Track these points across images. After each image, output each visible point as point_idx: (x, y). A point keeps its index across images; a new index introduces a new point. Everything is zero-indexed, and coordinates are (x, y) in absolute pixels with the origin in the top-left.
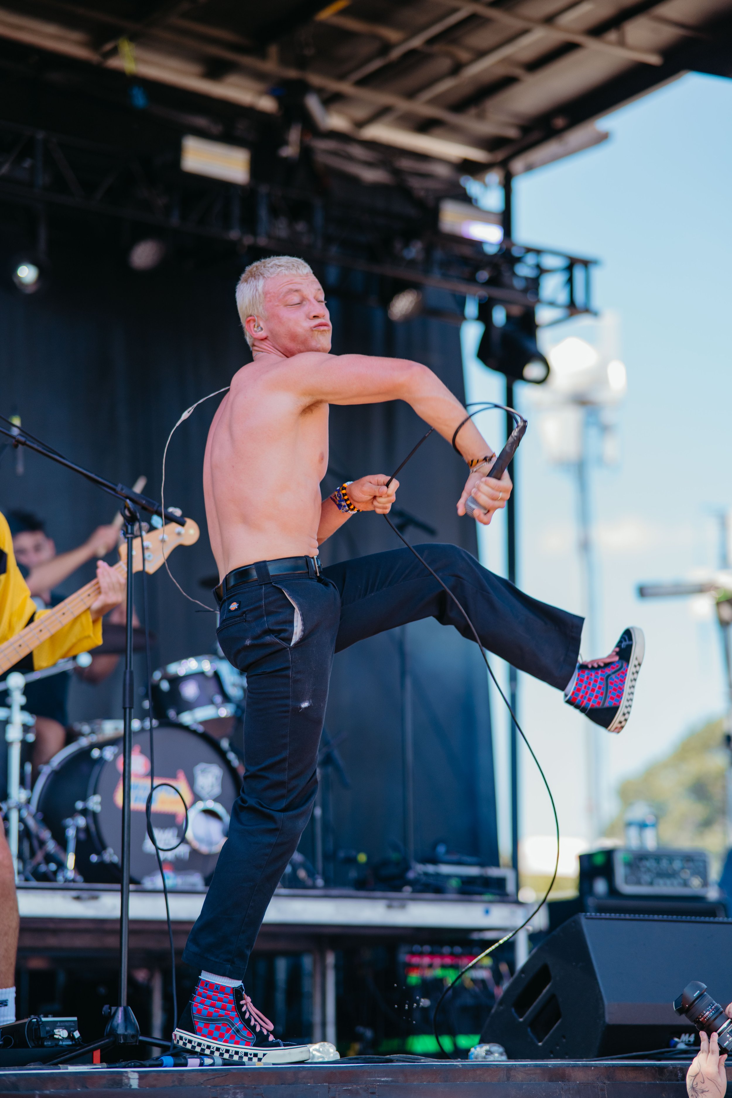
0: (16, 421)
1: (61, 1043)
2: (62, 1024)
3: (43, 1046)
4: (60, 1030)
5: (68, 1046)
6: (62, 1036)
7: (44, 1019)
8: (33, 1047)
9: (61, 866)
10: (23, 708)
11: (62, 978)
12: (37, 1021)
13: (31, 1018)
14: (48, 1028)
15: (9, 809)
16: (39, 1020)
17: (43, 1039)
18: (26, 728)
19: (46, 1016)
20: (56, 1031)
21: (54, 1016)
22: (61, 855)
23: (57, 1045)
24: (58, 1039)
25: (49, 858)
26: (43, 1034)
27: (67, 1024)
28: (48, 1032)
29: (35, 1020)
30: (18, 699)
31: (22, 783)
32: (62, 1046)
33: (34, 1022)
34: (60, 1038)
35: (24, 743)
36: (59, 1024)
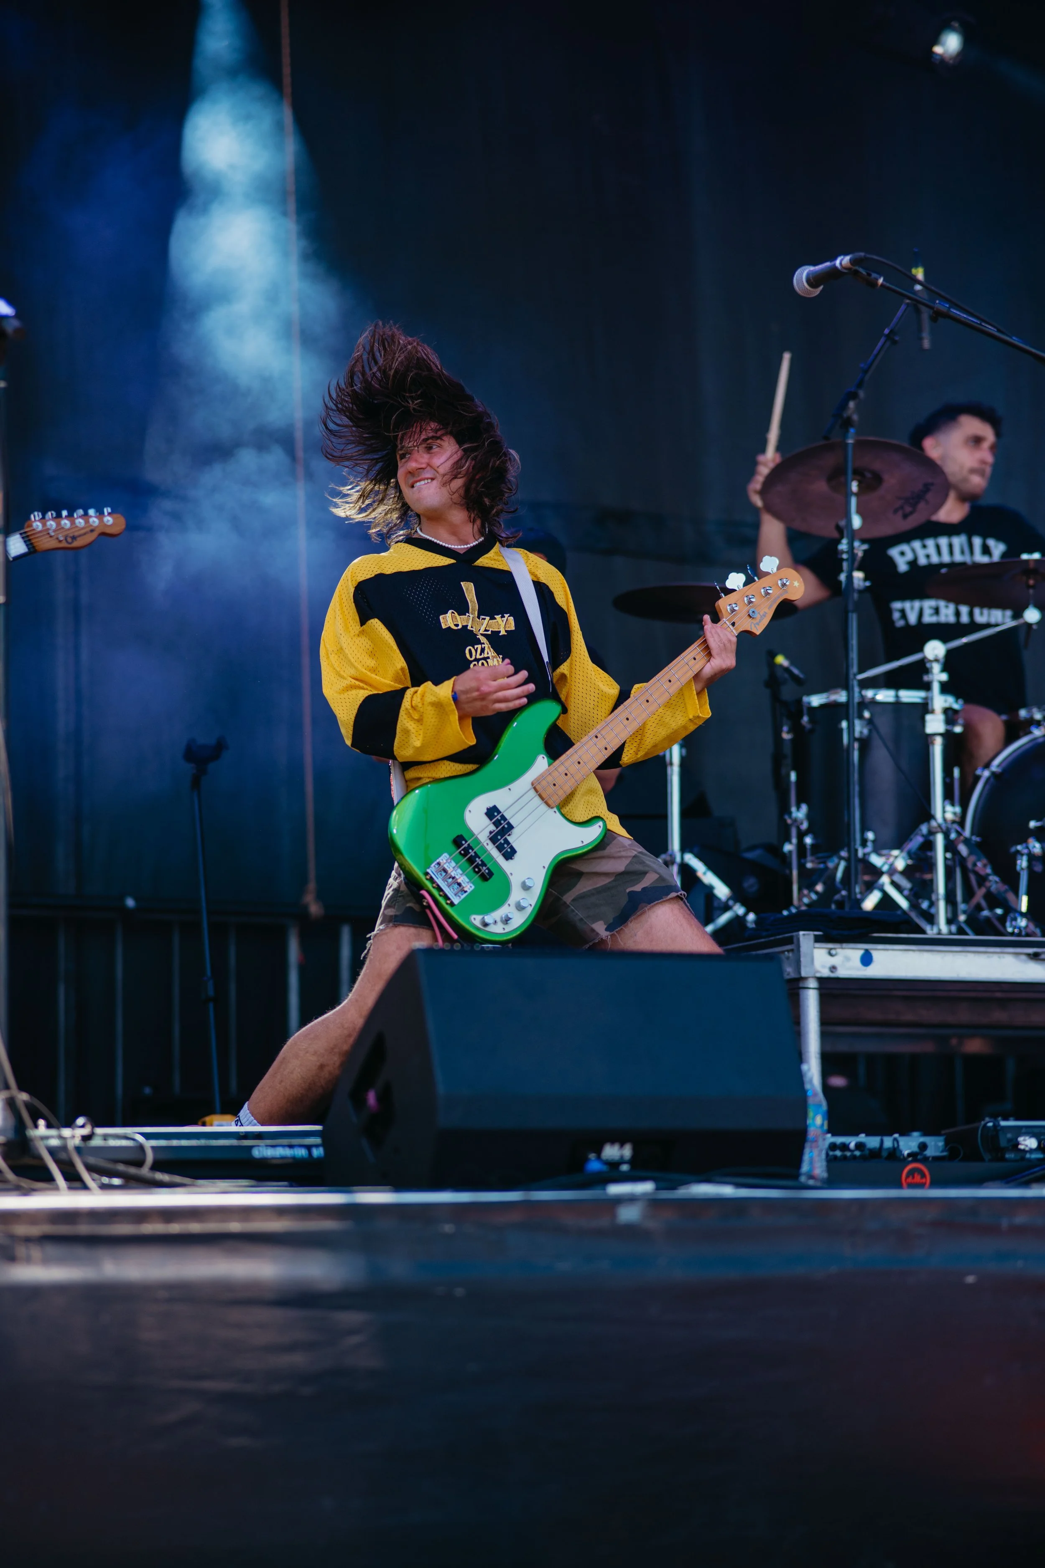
0: (919, 273)
1: (1028, 1156)
2: (1030, 1130)
3: (1003, 1159)
4: (1027, 1138)
5: (1039, 1160)
6: (1029, 1146)
7: (1003, 1123)
8: (991, 1161)
9: (1011, 911)
10: (945, 688)
11: (1011, 1066)
12: (994, 1126)
13: (985, 1122)
14: (1009, 1136)
15: (932, 833)
16: (997, 1123)
17: (1004, 1150)
18: (950, 715)
19: (1006, 1119)
20: (1021, 1139)
21: (1017, 1119)
22: (1011, 896)
23: (1023, 1159)
24: (1024, 1151)
25: (993, 900)
26: (1003, 1143)
27: (1036, 1130)
28: (1009, 1140)
29: (990, 1124)
30: (938, 676)
31: (948, 795)
32: (1029, 1160)
33: (989, 1127)
34: (1027, 1149)
35: (947, 736)
36: (1024, 1130)
